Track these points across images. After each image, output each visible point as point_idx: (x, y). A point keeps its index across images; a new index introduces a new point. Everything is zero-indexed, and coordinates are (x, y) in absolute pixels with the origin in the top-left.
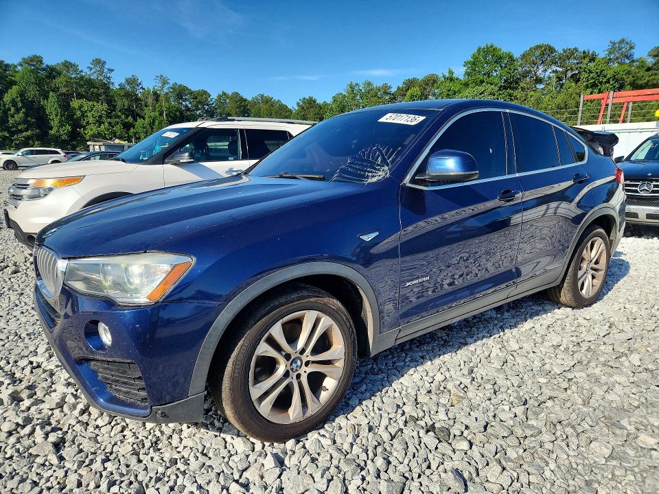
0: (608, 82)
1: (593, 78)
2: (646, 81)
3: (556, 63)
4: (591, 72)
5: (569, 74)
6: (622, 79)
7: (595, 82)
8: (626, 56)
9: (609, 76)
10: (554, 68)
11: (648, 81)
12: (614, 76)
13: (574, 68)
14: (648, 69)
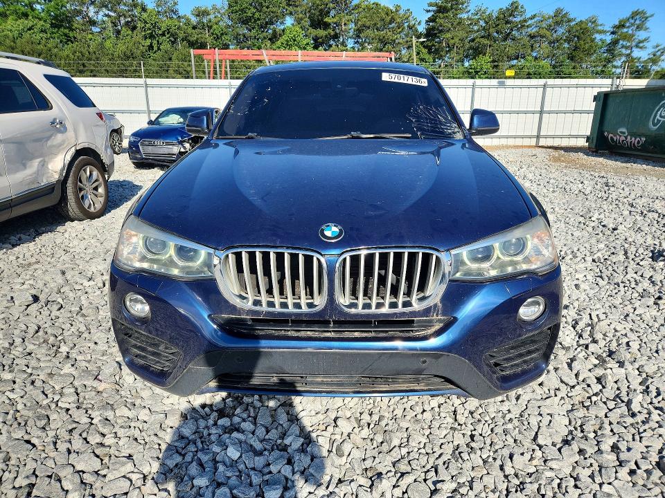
0: (163, 35)
1: (150, 29)
2: (195, 38)
3: (106, 7)
4: (146, 22)
5: (123, 21)
6: (176, 34)
7: (152, 33)
8: (173, 11)
9: (163, 29)
10: (105, 11)
11: (197, 38)
12: (168, 30)
13: (127, 15)
14: (194, 28)
